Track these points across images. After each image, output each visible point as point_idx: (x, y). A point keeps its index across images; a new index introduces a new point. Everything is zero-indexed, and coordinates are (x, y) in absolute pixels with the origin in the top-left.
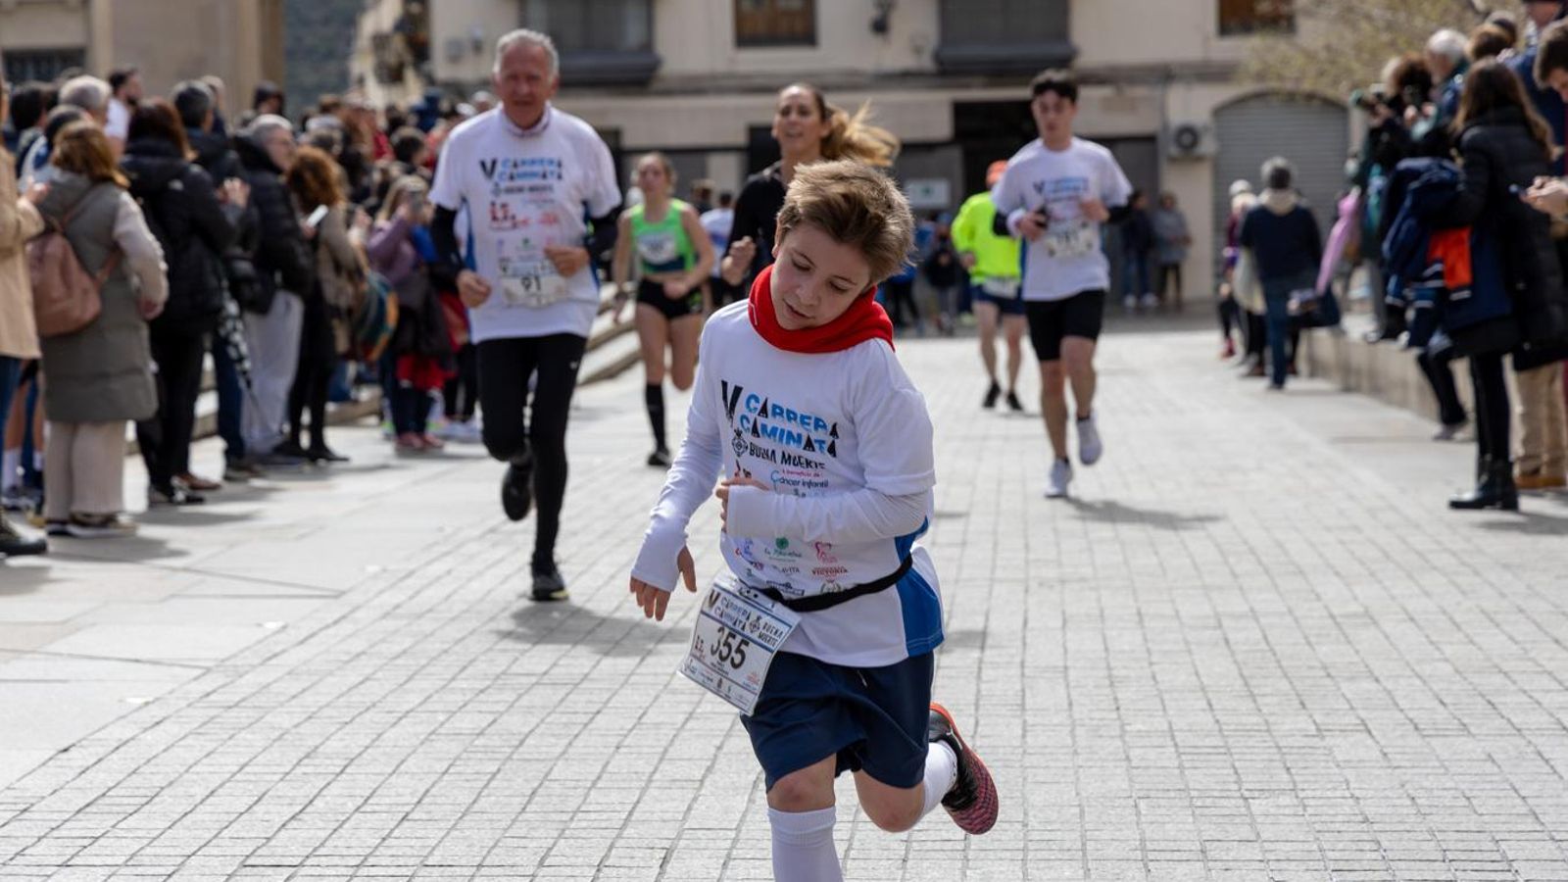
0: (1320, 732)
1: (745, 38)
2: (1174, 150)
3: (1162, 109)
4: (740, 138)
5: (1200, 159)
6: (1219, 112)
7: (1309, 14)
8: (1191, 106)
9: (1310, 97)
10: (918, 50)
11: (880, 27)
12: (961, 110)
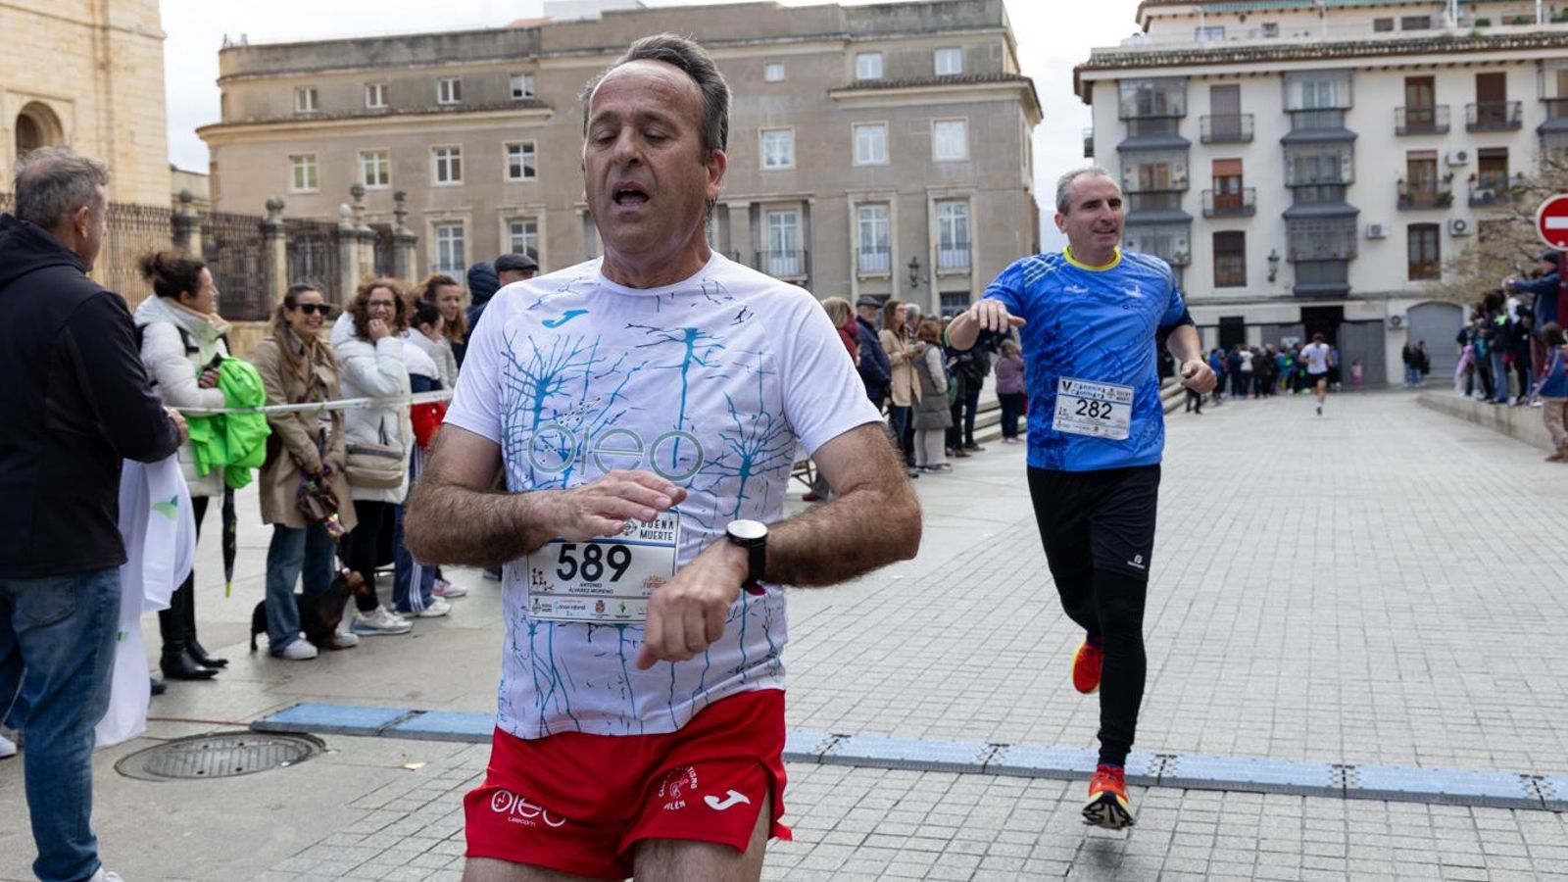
0: (1459, 560)
1: (1218, 284)
2: (1391, 325)
3: (1386, 310)
4: (1217, 322)
5: (1401, 329)
6: (1409, 310)
7: (1446, 271)
8: (1398, 308)
9: (1448, 304)
10: (1287, 288)
11: (1272, 279)
12: (1304, 311)
